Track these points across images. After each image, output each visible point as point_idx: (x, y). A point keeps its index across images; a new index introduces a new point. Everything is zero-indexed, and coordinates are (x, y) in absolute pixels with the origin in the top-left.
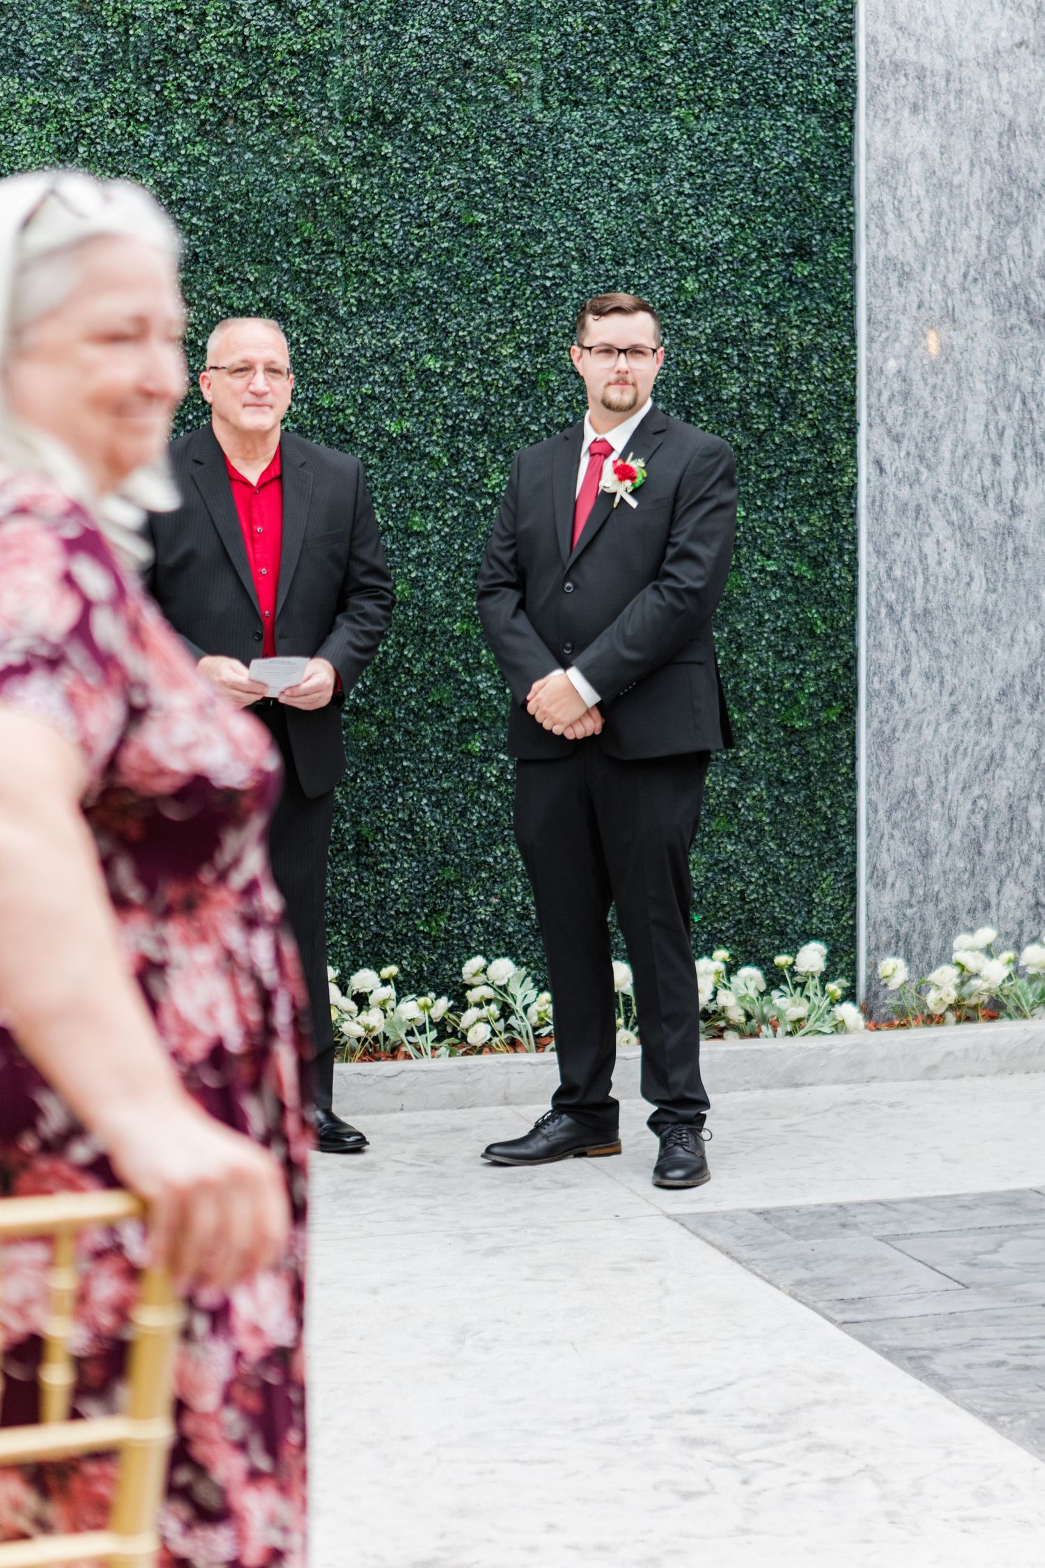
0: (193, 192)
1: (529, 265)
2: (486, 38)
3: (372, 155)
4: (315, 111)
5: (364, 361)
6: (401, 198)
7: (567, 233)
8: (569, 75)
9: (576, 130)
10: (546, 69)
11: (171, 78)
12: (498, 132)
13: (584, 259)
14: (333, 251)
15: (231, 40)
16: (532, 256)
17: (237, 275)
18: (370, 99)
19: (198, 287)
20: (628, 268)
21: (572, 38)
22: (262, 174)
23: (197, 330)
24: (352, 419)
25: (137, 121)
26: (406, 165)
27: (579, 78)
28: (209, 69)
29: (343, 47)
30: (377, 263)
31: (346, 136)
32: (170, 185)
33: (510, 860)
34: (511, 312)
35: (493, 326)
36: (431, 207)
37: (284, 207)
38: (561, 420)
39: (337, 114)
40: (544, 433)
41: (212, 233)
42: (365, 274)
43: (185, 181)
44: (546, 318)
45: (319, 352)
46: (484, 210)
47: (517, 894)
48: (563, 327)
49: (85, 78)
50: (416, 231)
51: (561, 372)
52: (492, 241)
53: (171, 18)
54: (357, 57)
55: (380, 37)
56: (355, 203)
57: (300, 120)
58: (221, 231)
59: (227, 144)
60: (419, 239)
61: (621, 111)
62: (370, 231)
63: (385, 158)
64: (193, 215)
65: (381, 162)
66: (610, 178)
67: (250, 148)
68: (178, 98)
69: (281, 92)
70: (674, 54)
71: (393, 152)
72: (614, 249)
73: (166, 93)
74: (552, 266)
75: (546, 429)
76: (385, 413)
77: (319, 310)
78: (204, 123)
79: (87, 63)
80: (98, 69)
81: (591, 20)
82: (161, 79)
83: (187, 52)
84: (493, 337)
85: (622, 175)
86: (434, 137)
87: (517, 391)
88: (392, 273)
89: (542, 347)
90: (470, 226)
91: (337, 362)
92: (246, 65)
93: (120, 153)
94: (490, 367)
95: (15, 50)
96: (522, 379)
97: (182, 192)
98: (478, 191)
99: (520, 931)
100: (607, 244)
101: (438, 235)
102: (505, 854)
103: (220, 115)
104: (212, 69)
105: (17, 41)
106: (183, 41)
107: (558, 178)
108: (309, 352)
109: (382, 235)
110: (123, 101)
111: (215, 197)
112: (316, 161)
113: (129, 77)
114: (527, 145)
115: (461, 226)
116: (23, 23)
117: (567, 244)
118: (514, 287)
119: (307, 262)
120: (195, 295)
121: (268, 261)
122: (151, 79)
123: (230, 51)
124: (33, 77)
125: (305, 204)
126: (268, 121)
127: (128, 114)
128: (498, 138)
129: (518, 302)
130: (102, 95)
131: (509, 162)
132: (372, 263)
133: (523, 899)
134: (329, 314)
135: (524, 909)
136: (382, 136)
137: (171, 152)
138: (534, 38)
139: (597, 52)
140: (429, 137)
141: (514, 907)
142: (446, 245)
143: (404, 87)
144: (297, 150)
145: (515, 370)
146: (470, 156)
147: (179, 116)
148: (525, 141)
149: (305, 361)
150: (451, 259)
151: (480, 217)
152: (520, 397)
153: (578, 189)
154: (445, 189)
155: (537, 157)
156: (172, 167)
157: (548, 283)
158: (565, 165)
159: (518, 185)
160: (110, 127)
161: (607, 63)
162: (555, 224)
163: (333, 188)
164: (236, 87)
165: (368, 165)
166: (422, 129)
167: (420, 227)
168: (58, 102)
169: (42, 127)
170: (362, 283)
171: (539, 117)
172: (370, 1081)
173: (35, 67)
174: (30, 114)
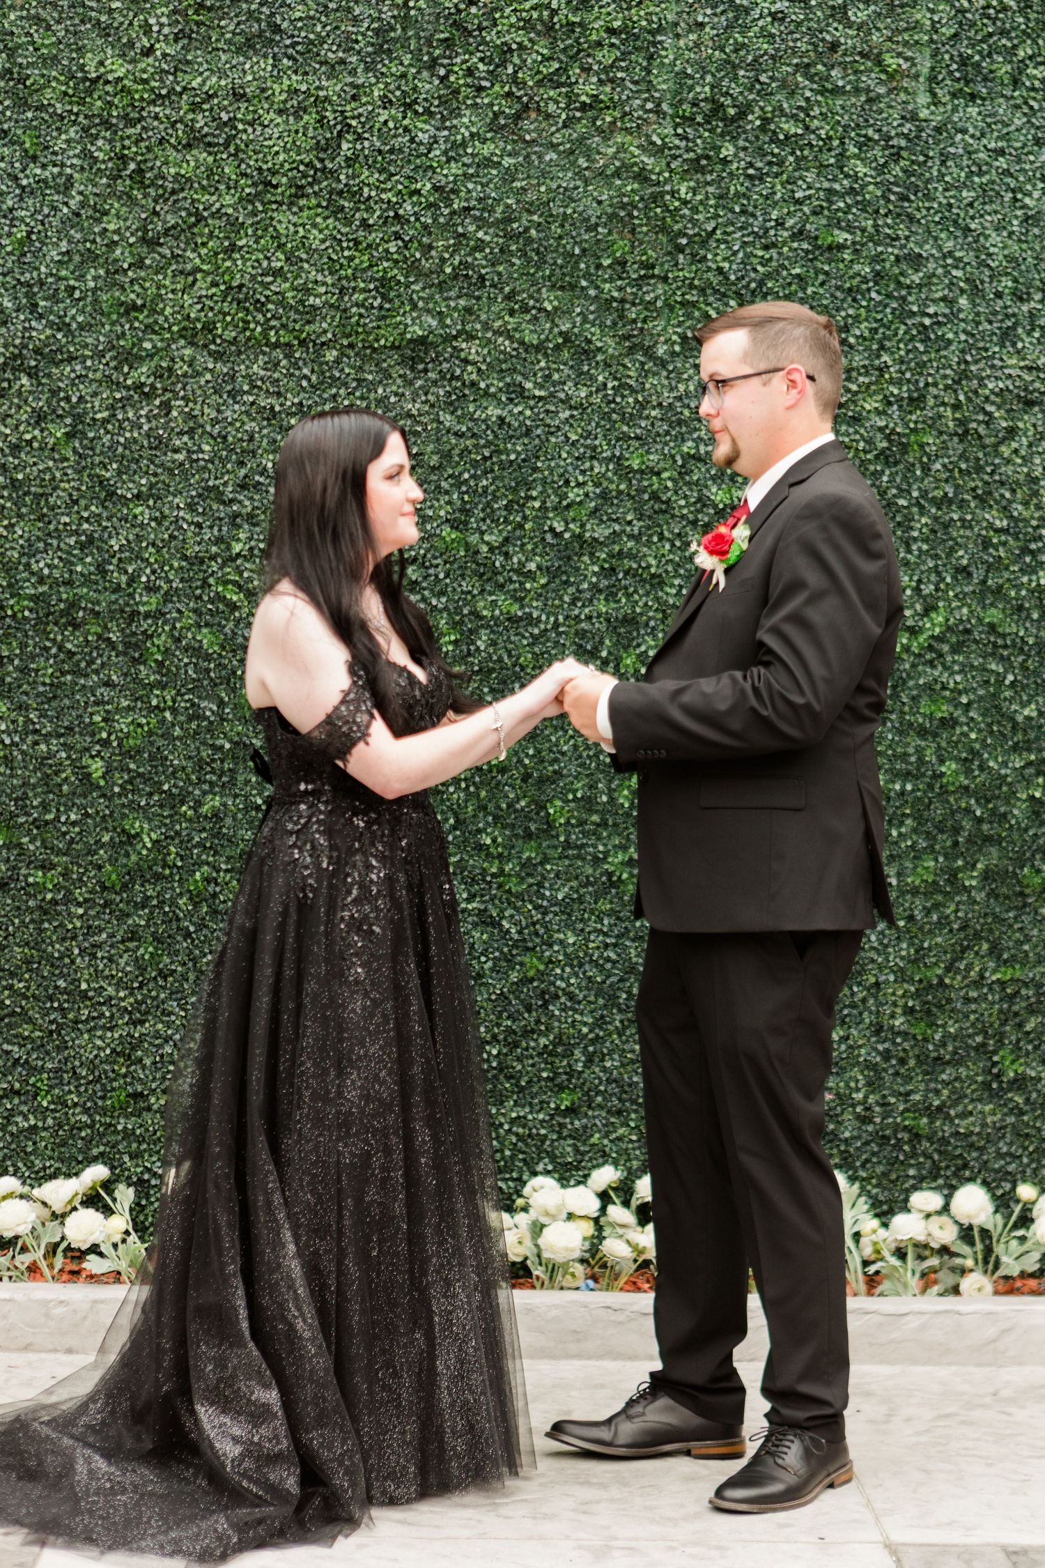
0: (480, 200)
1: (904, 299)
2: (858, 14)
3: (708, 157)
4: (638, 102)
5: (686, 412)
6: (743, 212)
7: (955, 259)
8: (964, 61)
9: (971, 130)
10: (935, 54)
11: (458, 60)
12: (870, 132)
13: (975, 291)
14: (653, 276)
15: (535, 15)
16: (909, 287)
17: (531, 303)
18: (707, 89)
19: (483, 317)
20: (1033, 304)
21: (969, 16)
22: (566, 179)
23: (479, 370)
24: (670, 484)
25: (416, 112)
26: (751, 171)
27: (978, 65)
28: (506, 50)
29: (676, 24)
30: (709, 291)
31: (677, 135)
32: (453, 191)
33: (850, 1047)
34: (879, 357)
35: (854, 374)
36: (780, 224)
37: (593, 220)
38: (938, 494)
39: (665, 107)
40: (915, 510)
41: (502, 251)
42: (694, 304)
43: (470, 186)
44: (922, 365)
45: (631, 400)
46: (849, 229)
47: (858, 1090)
48: (945, 377)
49: (354, 59)
50: (760, 253)
51: (941, 433)
52: (857, 267)
54: (693, 37)
55: (723, 12)
56: (683, 217)
57: (617, 114)
58: (514, 248)
59: (525, 141)
60: (765, 262)
61: (1031, 108)
62: (702, 252)
63: (725, 162)
64: (479, 228)
65: (719, 167)
66: (1013, 191)
67: (554, 146)
68: (468, 85)
69: (595, 79)
71: (735, 155)
72: (1015, 281)
73: (452, 79)
74: (933, 301)
75: (918, 504)
76: (713, 478)
77: (632, 350)
78: (496, 115)
79: (357, 42)
80: (370, 49)
82: (446, 61)
83: (480, 28)
84: (854, 388)
85: (1029, 187)
86: (787, 137)
87: (883, 456)
88: (727, 305)
89: (917, 401)
90: (830, 248)
91: (653, 413)
92: (553, 46)
93: (391, 151)
94: (849, 425)
95: (269, 25)
96: (890, 441)
97: (467, 200)
98: (842, 205)
99: (859, 1137)
100: (1007, 274)
101: (788, 258)
102: (845, 1039)
103: (518, 106)
104: (511, 50)
105: (272, 15)
106: (476, 16)
107: (946, 190)
108: (618, 400)
109: (717, 256)
110: (398, 88)
111: (508, 206)
112: (636, 164)
113: (407, 60)
114: (906, 148)
115: (819, 247)
117: (954, 272)
118: (884, 326)
119: (620, 289)
120: (478, 326)
121: (573, 287)
122: (434, 63)
123: (533, 28)
124: (290, 57)
125: (620, 217)
126: (578, 114)
127: (405, 104)
128: (870, 139)
129: (888, 344)
130: (373, 80)
131: (882, 169)
132: (702, 291)
133: (866, 1097)
134: (645, 355)
135: (867, 1109)
136: (722, 135)
137: (455, 151)
138: (920, 15)
139: (1003, 33)
140: (781, 137)
141: (853, 1106)
142: (798, 271)
143: (751, 74)
144: (611, 151)
145: (881, 429)
146: (832, 161)
147: (467, 107)
148: (903, 143)
149: (614, 411)
150: (804, 290)
151: (842, 237)
152: (887, 464)
153: (971, 205)
154: (799, 202)
155: (919, 164)
156: (455, 168)
157: (927, 321)
158: (955, 173)
159: (892, 198)
160: (382, 119)
161: (1015, 47)
162: (940, 248)
163: (656, 198)
164: (539, 72)
165: (702, 170)
166: (772, 127)
167: (766, 248)
168: (318, 88)
169: (298, 118)
170: (689, 316)
171: (924, 114)
172: (621, 1317)
173: (293, 45)
174: (285, 102)
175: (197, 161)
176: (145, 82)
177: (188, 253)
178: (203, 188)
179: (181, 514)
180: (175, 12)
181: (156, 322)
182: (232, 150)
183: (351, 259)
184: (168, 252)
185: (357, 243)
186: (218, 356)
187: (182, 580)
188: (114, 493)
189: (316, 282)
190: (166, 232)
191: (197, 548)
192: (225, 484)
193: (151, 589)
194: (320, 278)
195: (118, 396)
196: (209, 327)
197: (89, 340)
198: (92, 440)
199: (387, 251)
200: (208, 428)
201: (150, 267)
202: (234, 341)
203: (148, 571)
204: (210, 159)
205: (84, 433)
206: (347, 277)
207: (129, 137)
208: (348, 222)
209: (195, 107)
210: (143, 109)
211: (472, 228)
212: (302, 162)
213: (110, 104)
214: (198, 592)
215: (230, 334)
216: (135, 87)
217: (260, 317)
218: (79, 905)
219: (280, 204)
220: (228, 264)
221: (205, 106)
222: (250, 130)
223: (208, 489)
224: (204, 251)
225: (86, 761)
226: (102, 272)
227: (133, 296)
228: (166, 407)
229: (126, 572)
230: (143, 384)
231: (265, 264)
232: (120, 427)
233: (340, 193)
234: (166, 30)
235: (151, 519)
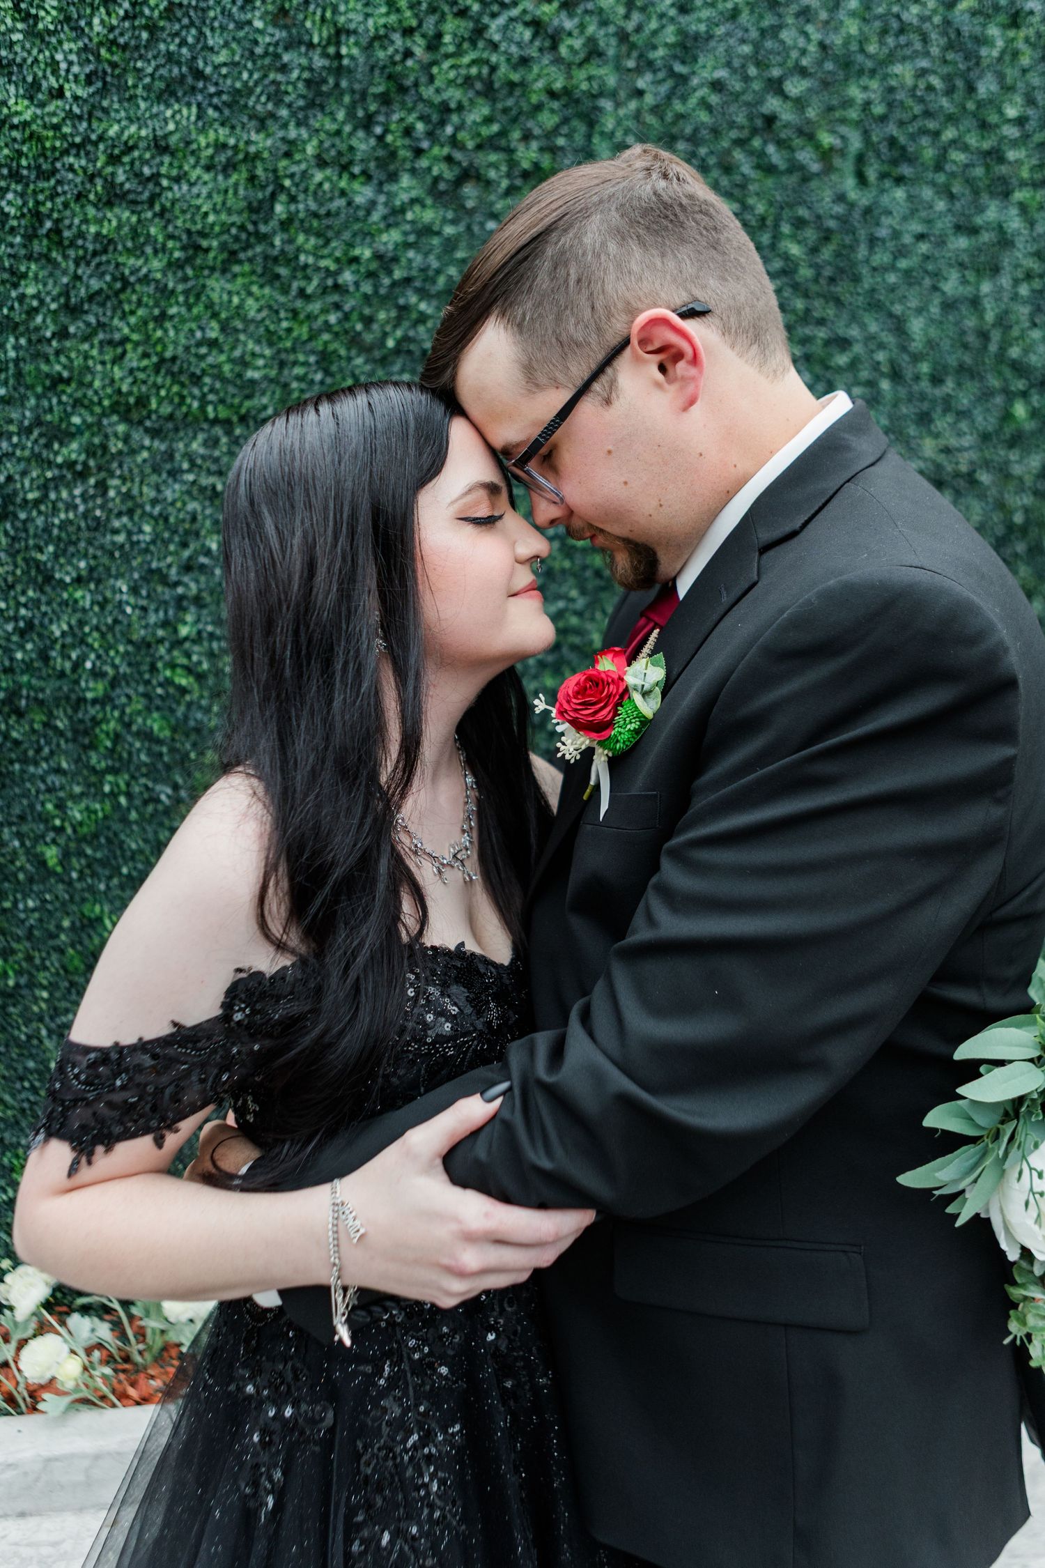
0: (421, 270)
2: (795, 87)
7: (876, 343)
8: (892, 142)
9: (894, 213)
10: (866, 134)
11: (395, 118)
12: (802, 212)
15: (474, 71)
16: (833, 370)
20: (945, 389)
21: (899, 94)
25: (352, 174)
27: (903, 147)
28: (445, 109)
29: (616, 91)
32: (393, 260)
43: (411, 255)
49: (284, 113)
53: (397, 37)
54: (633, 104)
55: (663, 79)
59: (465, 209)
64: (421, 300)
66: (930, 276)
67: (494, 216)
68: (404, 146)
69: (535, 145)
70: (1021, 121)
73: (389, 139)
78: (436, 180)
79: (287, 93)
80: (301, 103)
81: (922, 73)
82: (383, 119)
92: (492, 105)
95: (190, 68)
97: (408, 270)
100: (923, 360)
103: (457, 171)
104: (449, 109)
105: (194, 57)
106: (412, 70)
110: (333, 147)
113: (341, 115)
116: (201, 33)
117: (875, 357)
122: (370, 119)
123: (472, 86)
124: (216, 108)
126: (519, 182)
127: (340, 164)
128: (803, 221)
130: (306, 136)
131: (814, 250)
137: (395, 215)
138: (854, 92)
139: (927, 114)
147: (406, 171)
153: (892, 290)
155: (845, 247)
156: (394, 236)
159: (821, 281)
160: (317, 180)
161: (937, 130)
164: (479, 135)
168: (247, 143)
169: (227, 176)
171: (853, 195)
173: (219, 93)
174: (212, 157)
175: (119, 220)
176: (56, 127)
177: (116, 322)
178: (128, 250)
179: (125, 597)
180: (85, 49)
181: (85, 396)
182: (157, 208)
183: (289, 330)
184: (92, 319)
185: (295, 313)
186: (155, 433)
187: (130, 664)
188: (52, 577)
189: (253, 355)
190: (91, 298)
191: (142, 632)
192: (169, 566)
193: (96, 674)
194: (257, 349)
195: (49, 474)
196: (142, 402)
197: (14, 415)
198: (25, 522)
199: (326, 322)
200: (148, 508)
201: (75, 335)
202: (171, 417)
203: (93, 656)
204: (134, 219)
205: (16, 516)
206: (286, 350)
207: (42, 191)
208: (285, 290)
209: (114, 160)
210: (56, 159)
211: (413, 299)
212: (233, 224)
213: (20, 154)
214: (147, 676)
215: (166, 409)
216: (45, 133)
217: (196, 391)
218: (44, 988)
219: (213, 269)
220: (159, 333)
221: (126, 159)
222: (176, 188)
223: (151, 571)
224: (133, 320)
225: (40, 848)
226: (23, 341)
227: (58, 368)
228: (102, 487)
229: (69, 658)
230: (75, 462)
231: (199, 334)
232: (54, 508)
233: (275, 260)
234: (76, 69)
235: (93, 603)
